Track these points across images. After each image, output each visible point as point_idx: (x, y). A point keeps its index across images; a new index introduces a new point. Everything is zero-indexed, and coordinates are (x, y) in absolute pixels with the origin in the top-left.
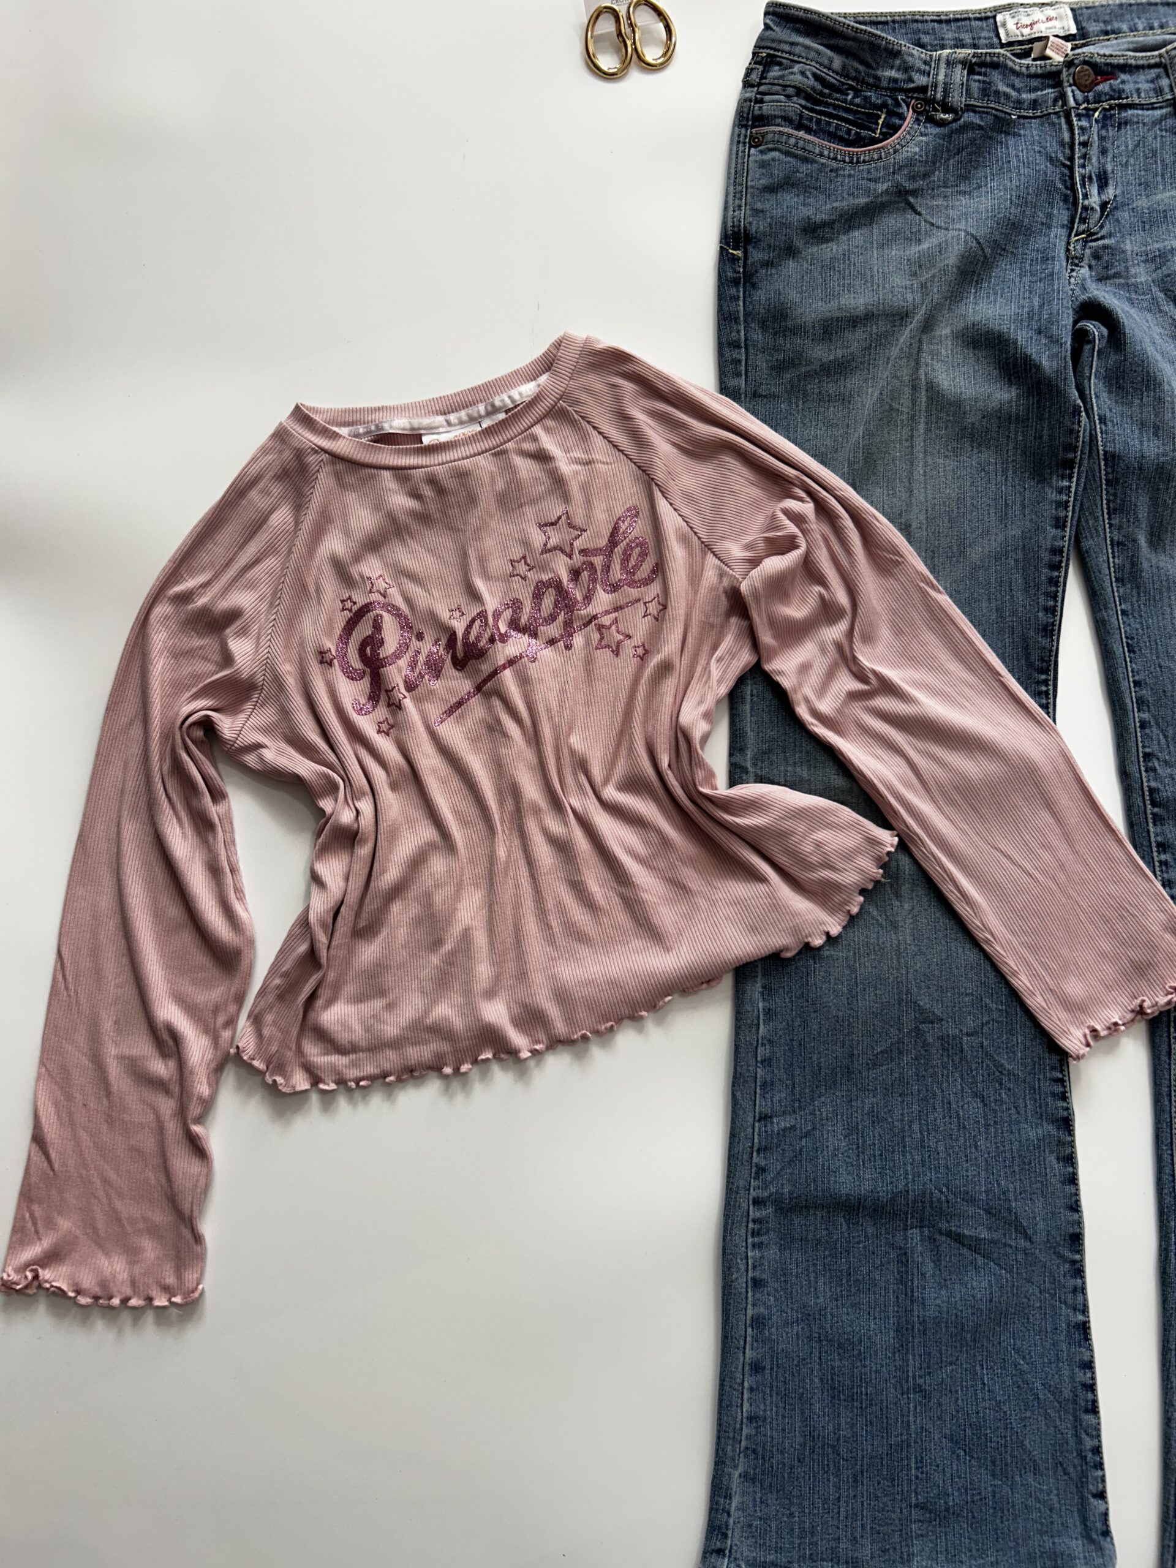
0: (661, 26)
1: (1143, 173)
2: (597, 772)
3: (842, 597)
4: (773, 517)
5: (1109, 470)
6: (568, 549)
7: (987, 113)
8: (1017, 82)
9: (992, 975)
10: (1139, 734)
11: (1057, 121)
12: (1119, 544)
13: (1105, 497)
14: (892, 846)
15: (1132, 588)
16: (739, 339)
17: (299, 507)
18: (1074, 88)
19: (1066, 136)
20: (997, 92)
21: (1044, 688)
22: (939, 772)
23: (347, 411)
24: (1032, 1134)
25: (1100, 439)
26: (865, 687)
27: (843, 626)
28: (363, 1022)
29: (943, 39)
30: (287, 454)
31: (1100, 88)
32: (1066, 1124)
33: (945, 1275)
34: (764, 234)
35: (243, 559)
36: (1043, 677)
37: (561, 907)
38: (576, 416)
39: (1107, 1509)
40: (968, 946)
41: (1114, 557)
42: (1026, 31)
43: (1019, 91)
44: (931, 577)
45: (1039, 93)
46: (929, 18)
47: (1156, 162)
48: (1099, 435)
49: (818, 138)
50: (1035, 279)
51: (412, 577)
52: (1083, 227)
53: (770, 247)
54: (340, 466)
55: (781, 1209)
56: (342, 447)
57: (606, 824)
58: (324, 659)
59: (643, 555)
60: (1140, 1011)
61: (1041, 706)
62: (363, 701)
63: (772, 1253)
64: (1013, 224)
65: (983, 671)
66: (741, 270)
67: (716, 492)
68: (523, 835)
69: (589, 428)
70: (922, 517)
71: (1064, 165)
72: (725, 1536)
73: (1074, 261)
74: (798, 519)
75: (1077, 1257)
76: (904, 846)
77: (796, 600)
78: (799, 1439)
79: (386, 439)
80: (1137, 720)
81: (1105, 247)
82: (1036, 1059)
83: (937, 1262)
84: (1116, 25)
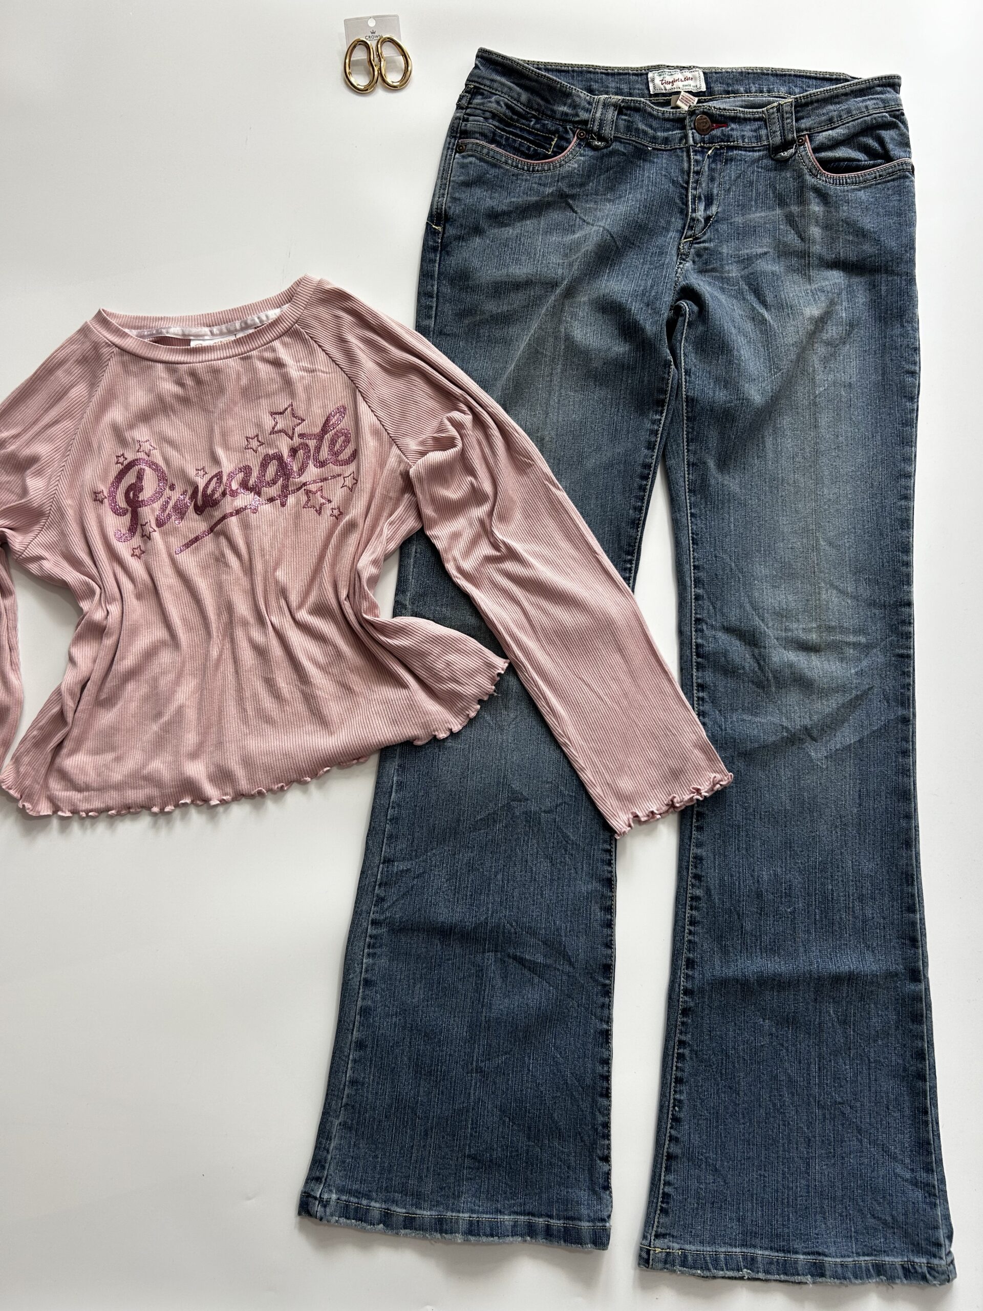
0: (401, 59)
1: (741, 198)
2: (294, 599)
3: (487, 487)
4: (441, 423)
5: (689, 409)
6: (290, 433)
7: (629, 144)
8: (655, 124)
9: (567, 769)
10: (693, 604)
11: (680, 154)
12: (693, 464)
13: (685, 429)
14: (503, 669)
15: (701, 498)
16: (433, 291)
17: (93, 385)
18: (694, 131)
19: (686, 165)
20: (637, 130)
21: (629, 566)
22: (545, 620)
23: (137, 318)
24: (584, 889)
25: (684, 386)
26: (498, 554)
27: (486, 507)
28: (96, 768)
29: (608, 87)
30: (87, 345)
31: (714, 132)
32: (610, 883)
33: (509, 988)
34: (459, 216)
35: (46, 419)
36: (629, 557)
37: (255, 696)
38: (307, 336)
39: (610, 1170)
40: (552, 748)
41: (689, 474)
42: (668, 87)
43: (655, 130)
44: (554, 478)
45: (670, 133)
46: (599, 71)
47: (752, 191)
48: (684, 383)
49: (506, 151)
50: (652, 266)
51: (171, 443)
52: (690, 233)
53: (462, 225)
54: (126, 358)
55: (393, 930)
56: (128, 344)
57: (296, 638)
58: (97, 497)
59: (347, 441)
60: (672, 805)
61: (625, 579)
62: (124, 531)
63: (383, 962)
64: (640, 226)
65: (584, 549)
66: (440, 241)
67: (404, 400)
68: (233, 641)
69: (315, 345)
70: (553, 433)
71: (682, 187)
72: (323, 1167)
73: (683, 257)
74: (458, 426)
75: (607, 982)
76: (513, 669)
77: (454, 486)
78: (388, 1100)
79: (162, 340)
80: (693, 593)
81: (706, 249)
82: (594, 835)
83: (504, 978)
84: (736, 87)
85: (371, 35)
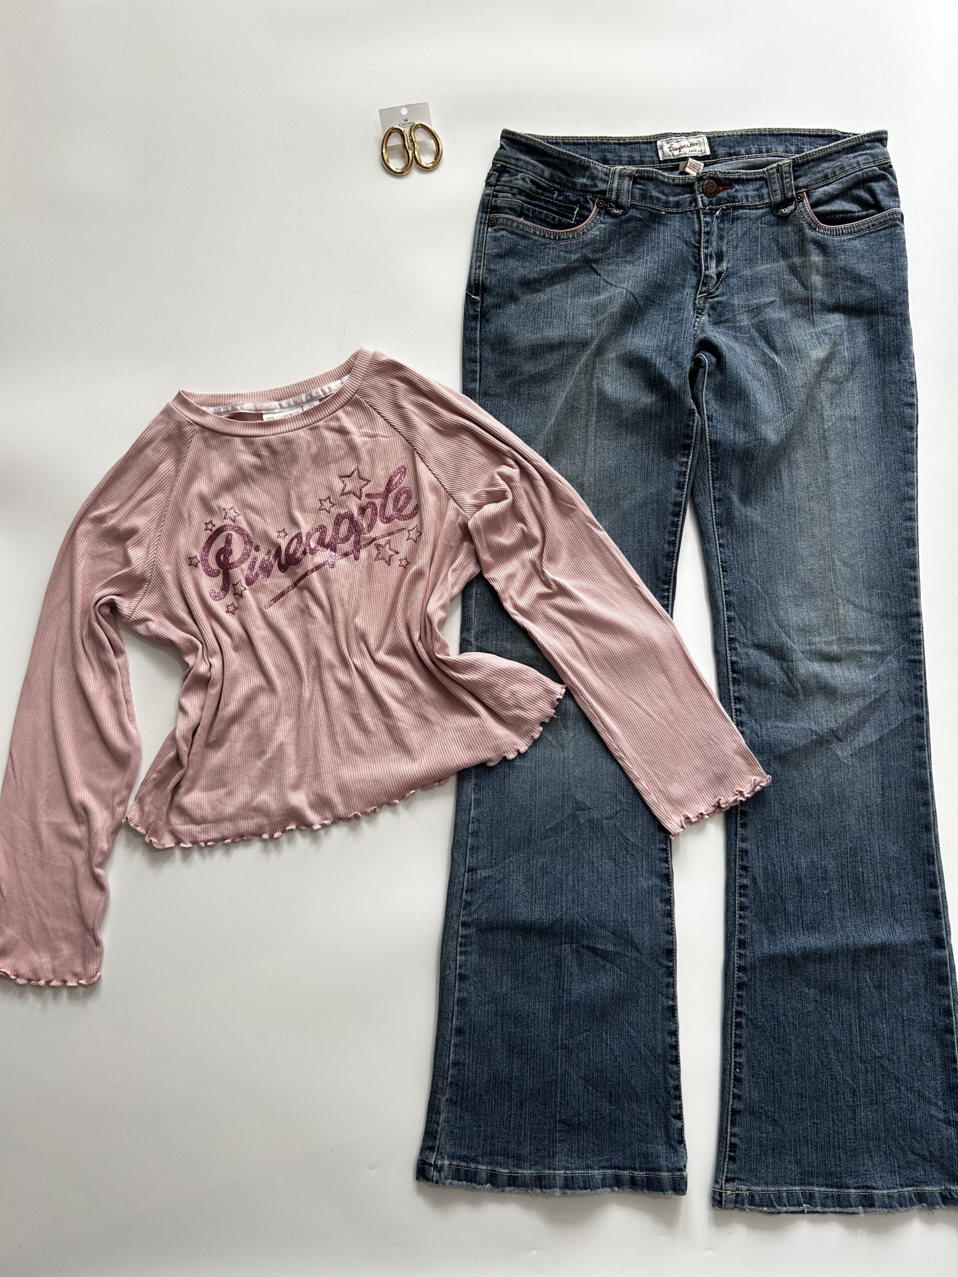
0: (432, 141)
1: (748, 252)
2: (373, 641)
3: (536, 532)
4: (492, 478)
5: (713, 452)
6: (358, 493)
7: (645, 210)
8: (666, 190)
9: (624, 780)
10: (726, 626)
11: (691, 216)
12: (719, 500)
13: (710, 469)
14: (561, 695)
15: (728, 530)
16: (476, 357)
17: (179, 461)
18: (702, 195)
19: (697, 226)
20: (651, 197)
21: (666, 594)
22: (595, 648)
23: (213, 396)
24: (645, 884)
25: (707, 431)
26: (550, 591)
27: (536, 550)
28: (210, 803)
29: (621, 156)
30: (172, 425)
31: (720, 195)
32: (668, 878)
33: (585, 974)
34: (495, 286)
35: (140, 494)
36: (666, 586)
37: (345, 731)
38: (366, 405)
39: (683, 1126)
40: (609, 761)
41: (715, 509)
42: (676, 153)
43: (667, 195)
44: (595, 520)
45: (681, 197)
46: (612, 141)
47: (757, 245)
48: (707, 428)
49: (534, 223)
50: (672, 322)
51: (253, 508)
52: (704, 289)
53: (498, 294)
54: (207, 434)
55: (481, 929)
56: (208, 421)
57: (378, 678)
58: (192, 563)
59: (409, 498)
60: (718, 806)
61: (663, 606)
62: (217, 591)
63: (474, 958)
64: (659, 285)
65: (626, 582)
66: (479, 310)
67: (458, 458)
68: (322, 683)
69: (375, 412)
70: (592, 479)
71: (695, 246)
72: (435, 1138)
73: (699, 311)
74: (508, 479)
75: (671, 964)
76: (569, 693)
77: (507, 532)
78: (486, 1077)
79: (238, 416)
80: (726, 616)
81: (719, 302)
82: (651, 836)
83: (580, 965)
84: (737, 149)
85: (404, 122)
